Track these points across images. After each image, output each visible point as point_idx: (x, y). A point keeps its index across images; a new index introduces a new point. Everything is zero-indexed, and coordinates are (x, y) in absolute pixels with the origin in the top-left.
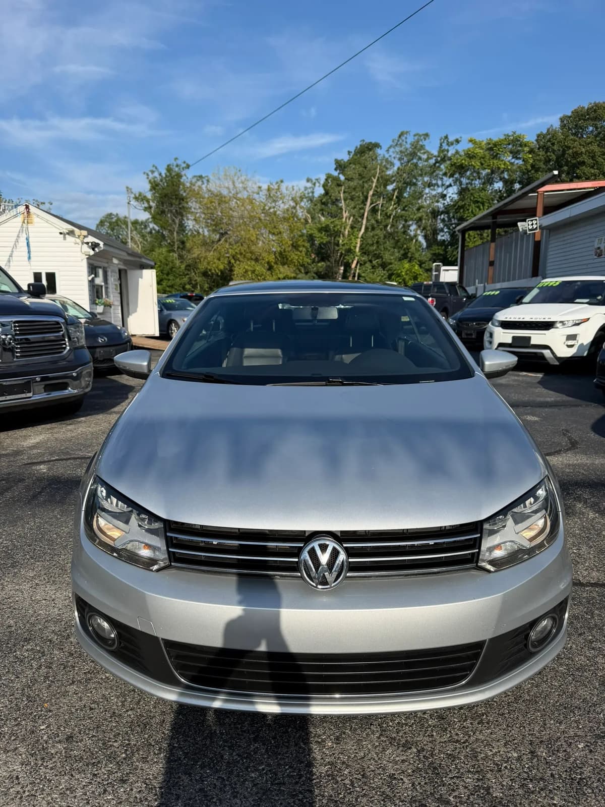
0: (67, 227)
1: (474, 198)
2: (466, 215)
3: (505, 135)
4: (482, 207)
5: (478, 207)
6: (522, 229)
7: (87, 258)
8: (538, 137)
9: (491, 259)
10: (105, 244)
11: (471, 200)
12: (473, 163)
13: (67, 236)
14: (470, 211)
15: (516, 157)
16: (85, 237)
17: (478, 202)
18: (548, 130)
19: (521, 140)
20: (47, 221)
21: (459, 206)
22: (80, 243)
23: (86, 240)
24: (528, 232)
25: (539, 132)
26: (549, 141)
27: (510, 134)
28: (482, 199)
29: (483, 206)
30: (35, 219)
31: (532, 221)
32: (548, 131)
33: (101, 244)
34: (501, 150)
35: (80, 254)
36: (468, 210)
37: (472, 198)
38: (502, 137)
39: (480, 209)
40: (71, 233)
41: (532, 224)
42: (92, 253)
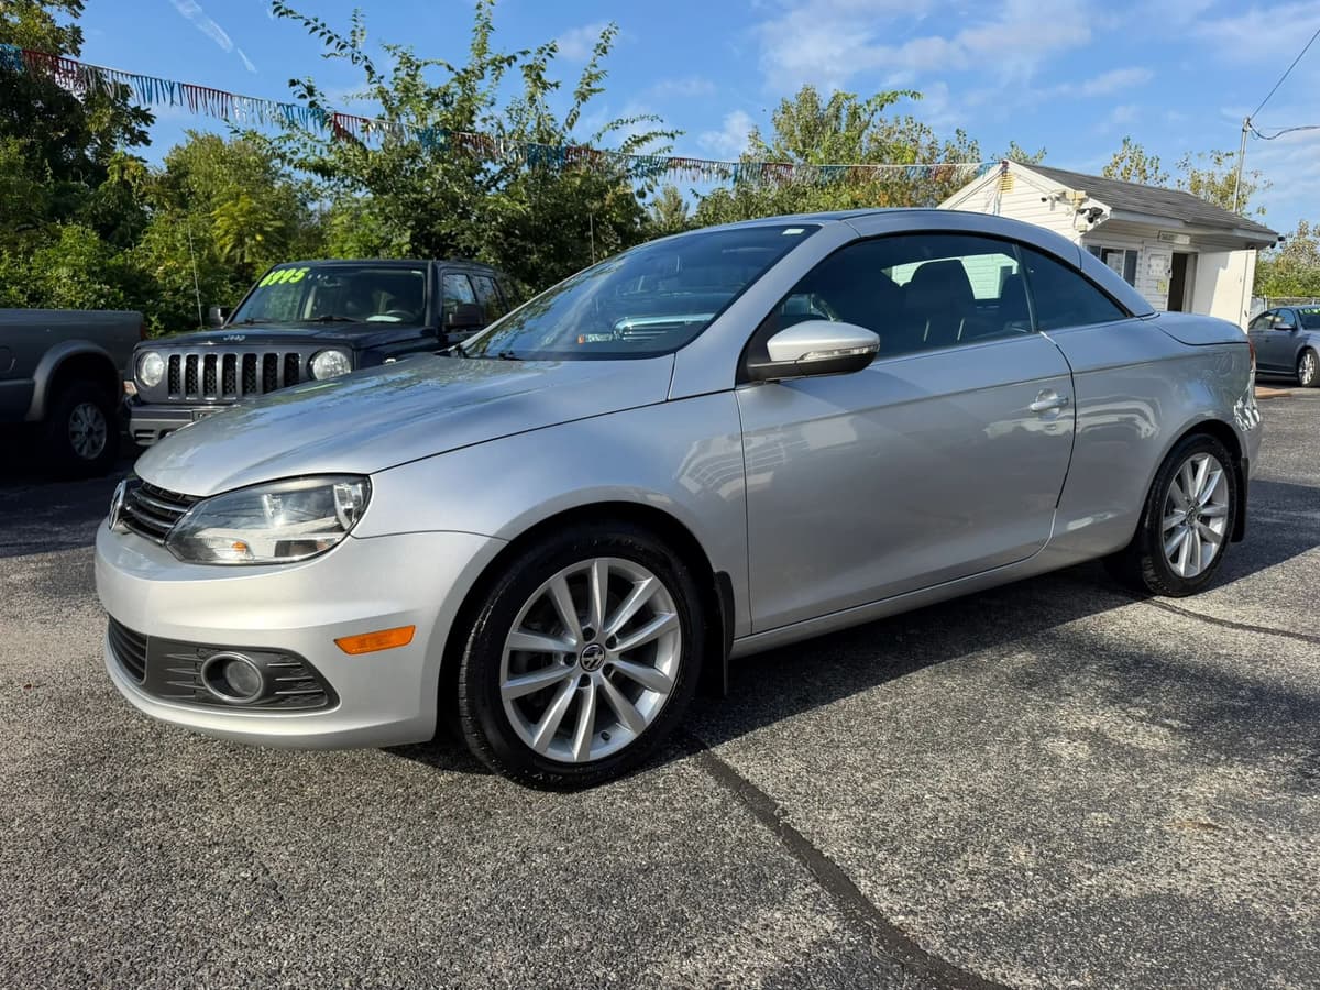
0: (1056, 187)
7: (1082, 236)
10: (1114, 210)
13: (1057, 203)
16: (1082, 201)
20: (1031, 183)
22: (1075, 213)
23: (1084, 206)
30: (1016, 183)
33: (1107, 210)
35: (1072, 229)
40: (1062, 197)
42: (1091, 227)
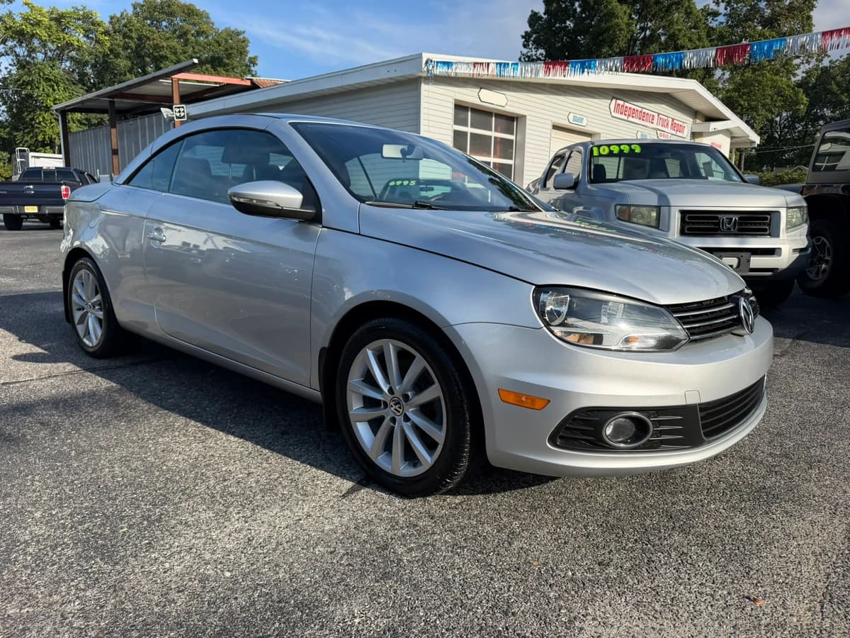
1: (44, 74)
2: (36, 95)
3: (73, 8)
4: (56, 87)
5: (52, 86)
6: (167, 115)
8: (111, 19)
9: (115, 147)
11: (40, 76)
12: (38, 32)
14: (41, 89)
15: (88, 36)
17: (50, 80)
18: (122, 14)
19: (94, 18)
21: (24, 81)
24: (176, 120)
25: (112, 14)
26: (125, 26)
27: (80, 8)
28: (55, 77)
29: (58, 86)
31: (179, 108)
32: (121, 16)
34: (71, 24)
36: (38, 88)
37: (41, 74)
38: (70, 10)
39: (54, 90)
41: (180, 112)
